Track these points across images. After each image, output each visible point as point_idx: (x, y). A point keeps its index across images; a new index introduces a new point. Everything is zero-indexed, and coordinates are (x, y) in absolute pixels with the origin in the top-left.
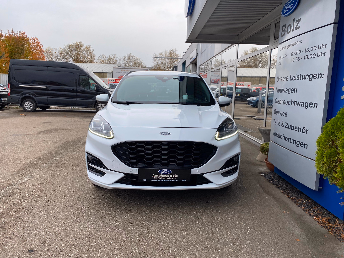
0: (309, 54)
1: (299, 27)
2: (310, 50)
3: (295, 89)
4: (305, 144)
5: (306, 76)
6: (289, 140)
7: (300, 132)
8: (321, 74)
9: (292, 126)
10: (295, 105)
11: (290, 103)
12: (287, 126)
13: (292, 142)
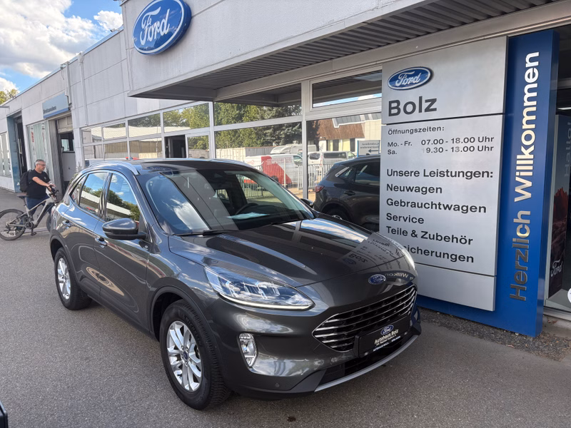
0: (461, 145)
1: (435, 110)
2: (462, 140)
3: (437, 189)
4: (468, 257)
5: (459, 172)
6: (434, 254)
7: (457, 242)
8: (488, 172)
9: (437, 236)
10: (440, 209)
11: (427, 206)
12: (427, 236)
13: (440, 256)
